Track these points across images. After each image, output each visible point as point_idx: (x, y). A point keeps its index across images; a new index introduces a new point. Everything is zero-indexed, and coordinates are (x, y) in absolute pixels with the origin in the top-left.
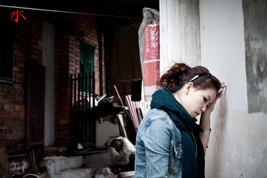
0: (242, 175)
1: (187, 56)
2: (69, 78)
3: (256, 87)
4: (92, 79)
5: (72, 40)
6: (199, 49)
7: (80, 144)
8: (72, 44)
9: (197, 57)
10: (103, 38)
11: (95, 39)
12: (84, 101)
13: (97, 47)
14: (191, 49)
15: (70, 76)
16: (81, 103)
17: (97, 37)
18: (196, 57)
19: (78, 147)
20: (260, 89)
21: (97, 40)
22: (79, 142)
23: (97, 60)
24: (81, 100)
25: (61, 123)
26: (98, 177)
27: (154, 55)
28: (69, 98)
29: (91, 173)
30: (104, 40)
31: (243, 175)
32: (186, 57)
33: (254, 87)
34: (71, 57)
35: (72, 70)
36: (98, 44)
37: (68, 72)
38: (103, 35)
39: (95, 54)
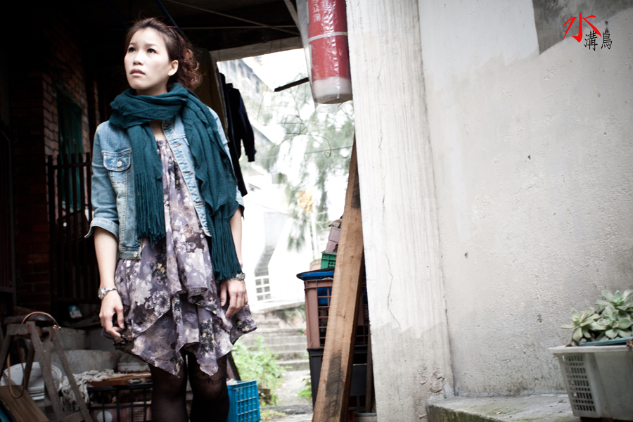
0: (529, 157)
1: (395, 18)
2: (46, 164)
3: (552, 8)
4: (85, 168)
5: (48, 83)
6: (415, 6)
7: (74, 308)
8: (47, 91)
9: (413, 18)
10: (96, 91)
11: (81, 92)
12: (79, 215)
13: (86, 111)
14: (401, 7)
15: (47, 161)
16: (65, 224)
17: (84, 89)
18: (411, 20)
19: (71, 313)
20: (562, 6)
21: (85, 95)
22: (72, 304)
23: (86, 139)
24: (73, 214)
25: (30, 262)
26: (126, 367)
27: (331, 25)
28: (48, 206)
29: (112, 359)
30: (99, 96)
31: (531, 157)
32: (393, 20)
33: (548, 9)
34: (47, 119)
35: (49, 147)
36: (86, 105)
37: (43, 150)
38: (95, 84)
39: (83, 124)
